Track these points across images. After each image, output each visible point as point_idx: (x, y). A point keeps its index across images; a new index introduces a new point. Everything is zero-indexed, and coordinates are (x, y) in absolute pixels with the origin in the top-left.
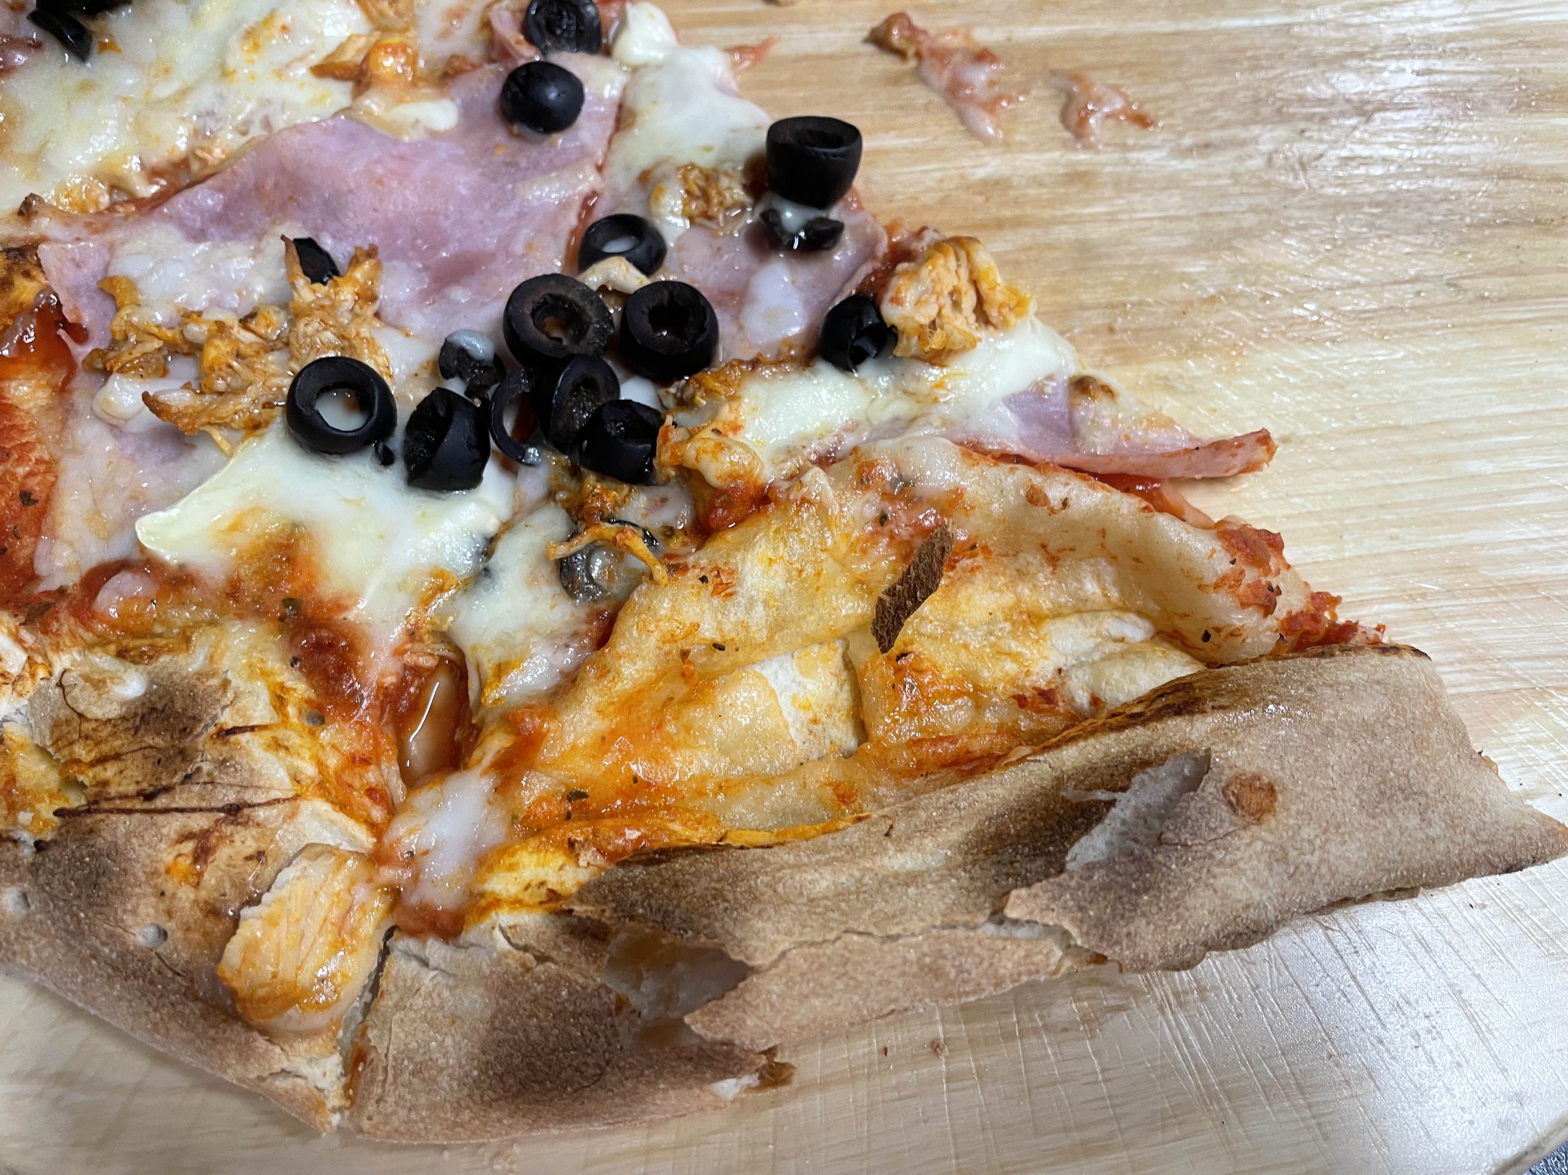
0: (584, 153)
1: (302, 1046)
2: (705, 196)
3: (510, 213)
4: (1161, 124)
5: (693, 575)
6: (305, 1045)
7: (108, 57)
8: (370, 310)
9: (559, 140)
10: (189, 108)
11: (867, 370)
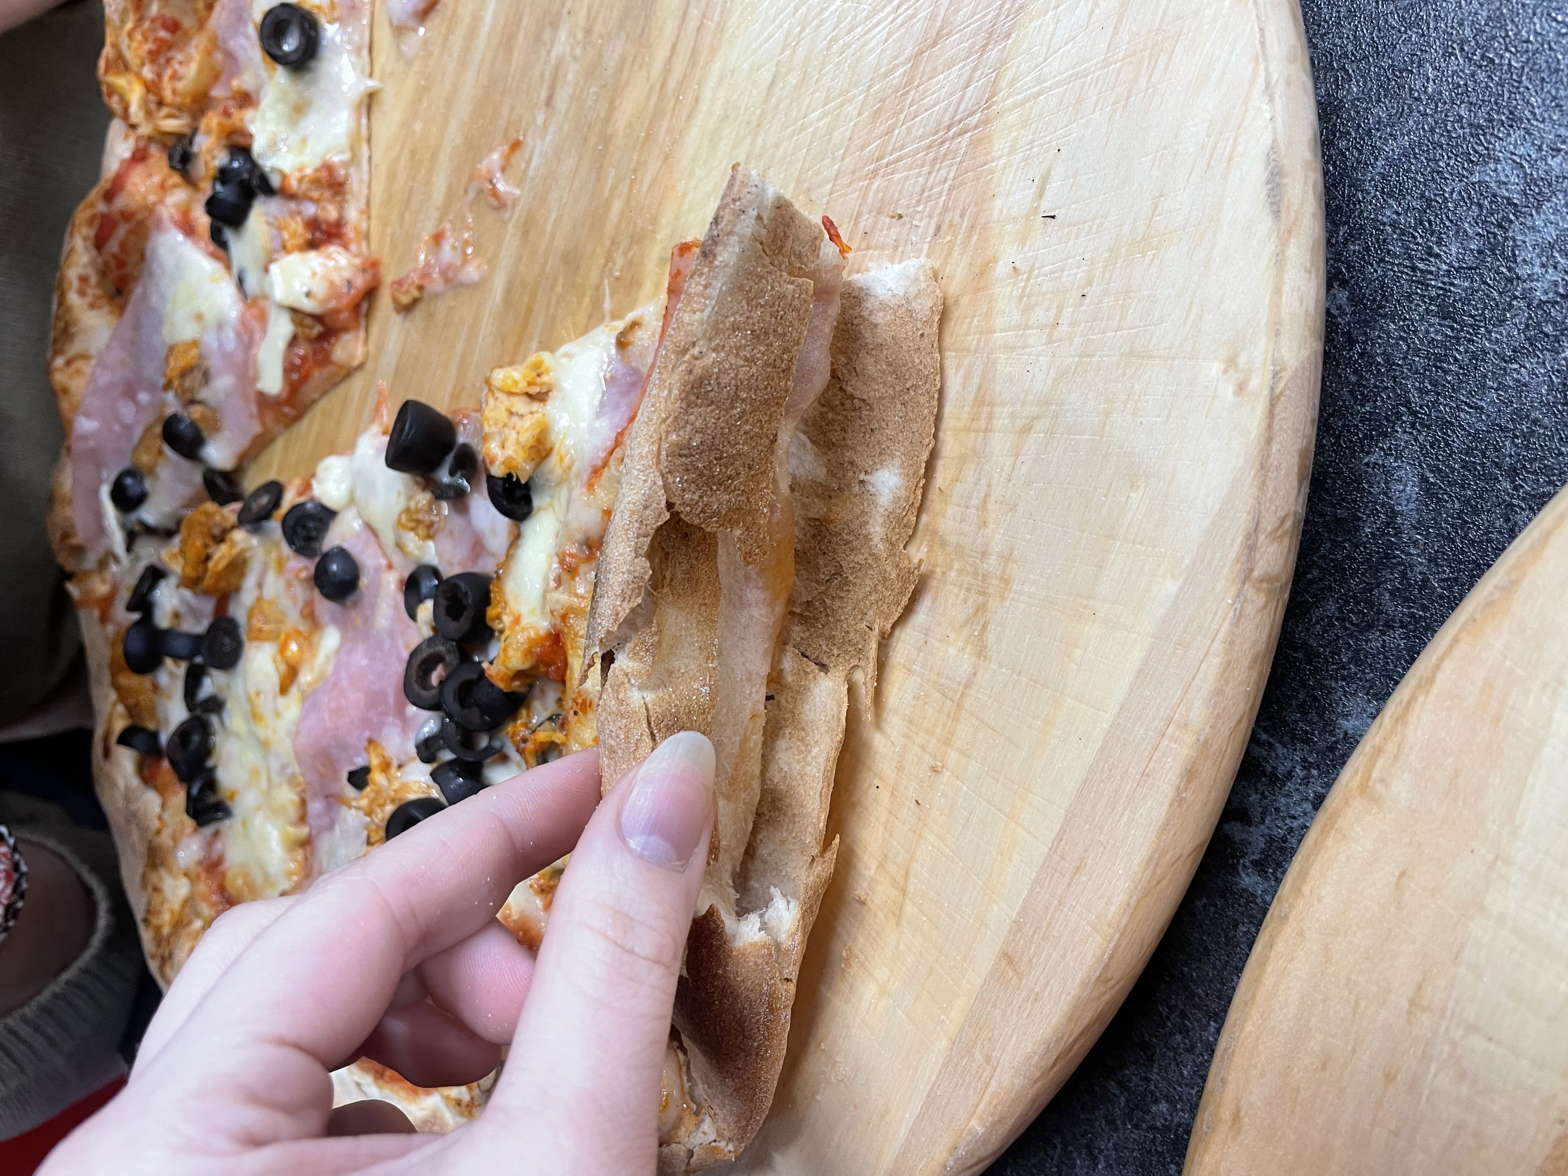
0: (378, 569)
1: (682, 1132)
2: (418, 522)
3: (387, 644)
4: (521, 138)
5: (571, 718)
6: (683, 1129)
7: (237, 798)
8: (393, 770)
9: (364, 582)
10: (276, 779)
11: (536, 502)
